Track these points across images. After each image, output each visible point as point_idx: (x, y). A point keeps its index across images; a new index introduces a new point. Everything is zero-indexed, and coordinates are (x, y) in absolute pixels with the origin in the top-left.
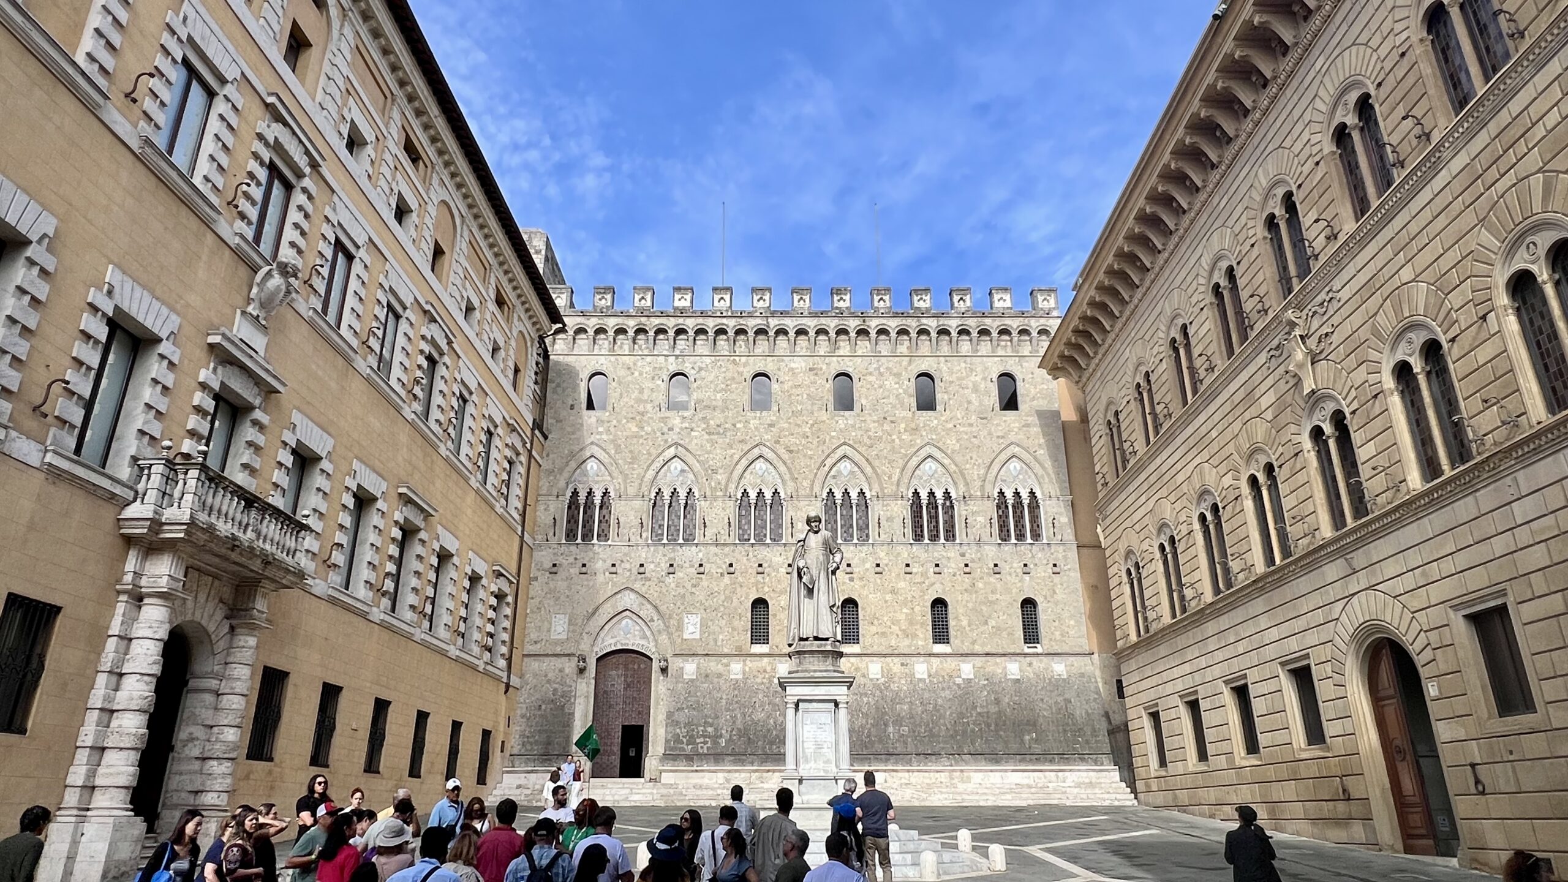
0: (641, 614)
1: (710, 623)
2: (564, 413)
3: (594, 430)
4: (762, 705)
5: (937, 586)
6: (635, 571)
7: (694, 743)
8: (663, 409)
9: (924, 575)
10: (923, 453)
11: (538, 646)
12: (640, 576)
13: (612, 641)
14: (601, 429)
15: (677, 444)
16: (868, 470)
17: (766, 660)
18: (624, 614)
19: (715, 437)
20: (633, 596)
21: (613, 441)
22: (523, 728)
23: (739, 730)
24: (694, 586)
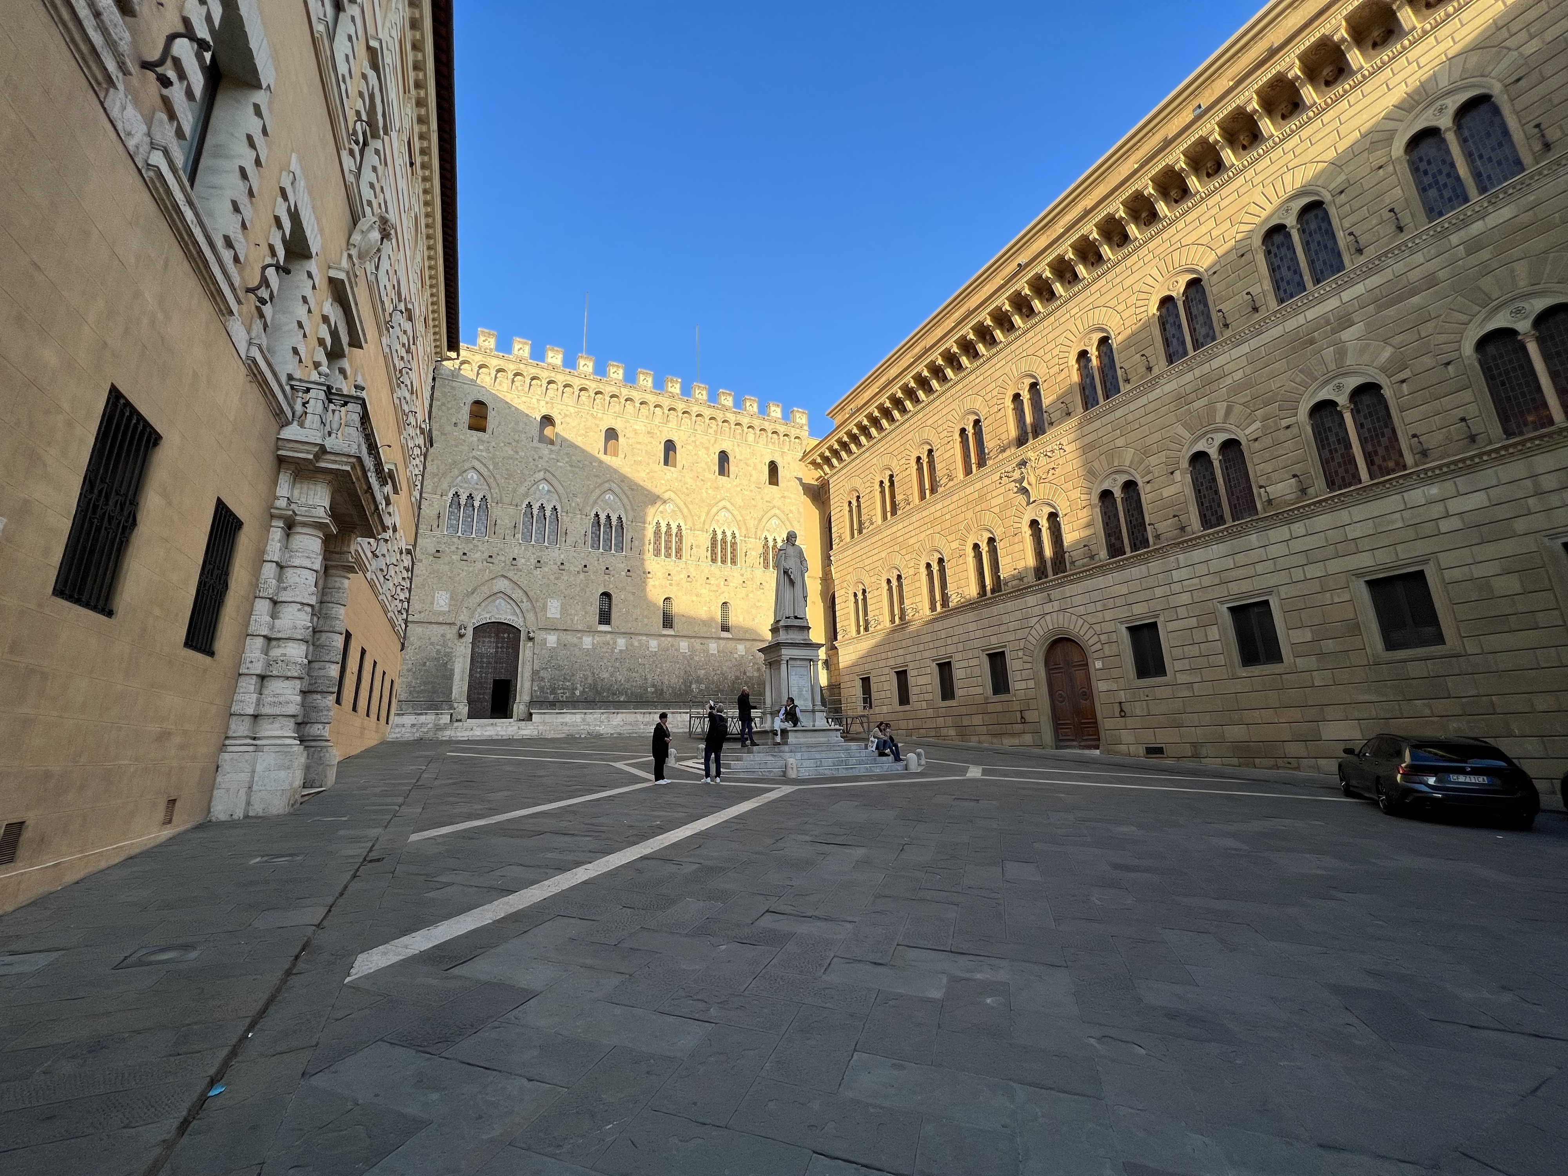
0: (513, 596)
1: (568, 607)
2: (448, 428)
3: (475, 448)
4: (607, 667)
5: (726, 595)
6: (508, 562)
7: (555, 694)
8: (535, 441)
9: (718, 586)
10: (721, 505)
11: (423, 615)
12: (512, 567)
13: (488, 616)
14: (481, 447)
15: (546, 470)
16: (685, 510)
17: (609, 636)
18: (499, 595)
19: (577, 470)
20: (506, 582)
21: (492, 459)
22: (410, 679)
23: (590, 684)
24: (557, 579)
